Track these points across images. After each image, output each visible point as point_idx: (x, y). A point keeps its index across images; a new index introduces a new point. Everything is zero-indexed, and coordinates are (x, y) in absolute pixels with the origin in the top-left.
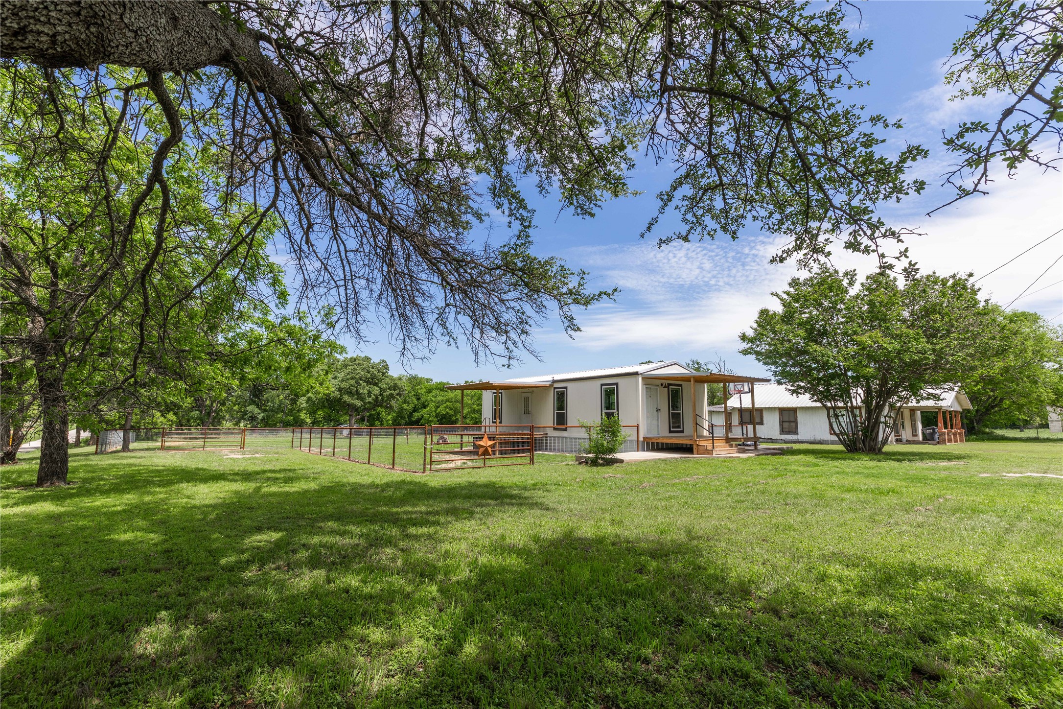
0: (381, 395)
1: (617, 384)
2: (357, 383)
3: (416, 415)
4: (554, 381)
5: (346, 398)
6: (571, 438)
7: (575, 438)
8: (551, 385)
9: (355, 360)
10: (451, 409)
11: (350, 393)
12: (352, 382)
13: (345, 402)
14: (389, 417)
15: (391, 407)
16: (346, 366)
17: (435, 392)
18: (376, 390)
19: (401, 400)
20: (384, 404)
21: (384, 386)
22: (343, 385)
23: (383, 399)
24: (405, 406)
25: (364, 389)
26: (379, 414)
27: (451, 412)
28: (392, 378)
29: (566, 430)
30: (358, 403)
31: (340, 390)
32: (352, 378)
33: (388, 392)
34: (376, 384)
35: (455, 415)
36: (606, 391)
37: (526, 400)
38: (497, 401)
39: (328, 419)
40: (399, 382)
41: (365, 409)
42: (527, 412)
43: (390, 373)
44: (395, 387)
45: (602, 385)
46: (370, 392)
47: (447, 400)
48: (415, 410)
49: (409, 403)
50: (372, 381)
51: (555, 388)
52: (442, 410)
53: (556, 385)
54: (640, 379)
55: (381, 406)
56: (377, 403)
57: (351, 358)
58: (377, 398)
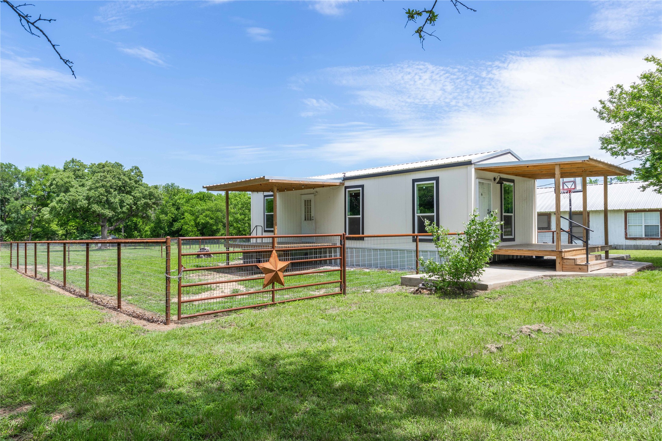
0: (135, 204)
1: (437, 179)
2: (108, 192)
3: (176, 226)
4: (346, 179)
5: (96, 207)
6: (369, 250)
7: (376, 250)
8: (342, 184)
9: (104, 166)
10: (212, 218)
11: (99, 202)
12: (102, 190)
13: (94, 212)
14: (147, 228)
15: (148, 218)
16: (94, 173)
17: (194, 201)
18: (129, 199)
19: (158, 209)
20: (140, 214)
21: (138, 195)
22: (92, 193)
23: (137, 208)
24: (163, 217)
25: (115, 199)
26: (136, 224)
27: (211, 221)
28: (147, 187)
29: (362, 239)
30: (109, 213)
31: (88, 198)
32: (103, 186)
33: (143, 201)
34: (129, 193)
35: (217, 223)
36: (420, 189)
37: (308, 203)
38: (270, 206)
39: (82, 230)
40: (154, 191)
41: (118, 220)
42: (308, 218)
43: (144, 181)
44: (151, 195)
45: (414, 181)
46: (122, 202)
47: (208, 210)
48: (175, 220)
49: (166, 214)
50: (123, 189)
51: (346, 188)
52: (202, 220)
53: (348, 183)
54: (473, 170)
55: (136, 216)
56: (131, 213)
57: (99, 165)
58: (131, 207)
